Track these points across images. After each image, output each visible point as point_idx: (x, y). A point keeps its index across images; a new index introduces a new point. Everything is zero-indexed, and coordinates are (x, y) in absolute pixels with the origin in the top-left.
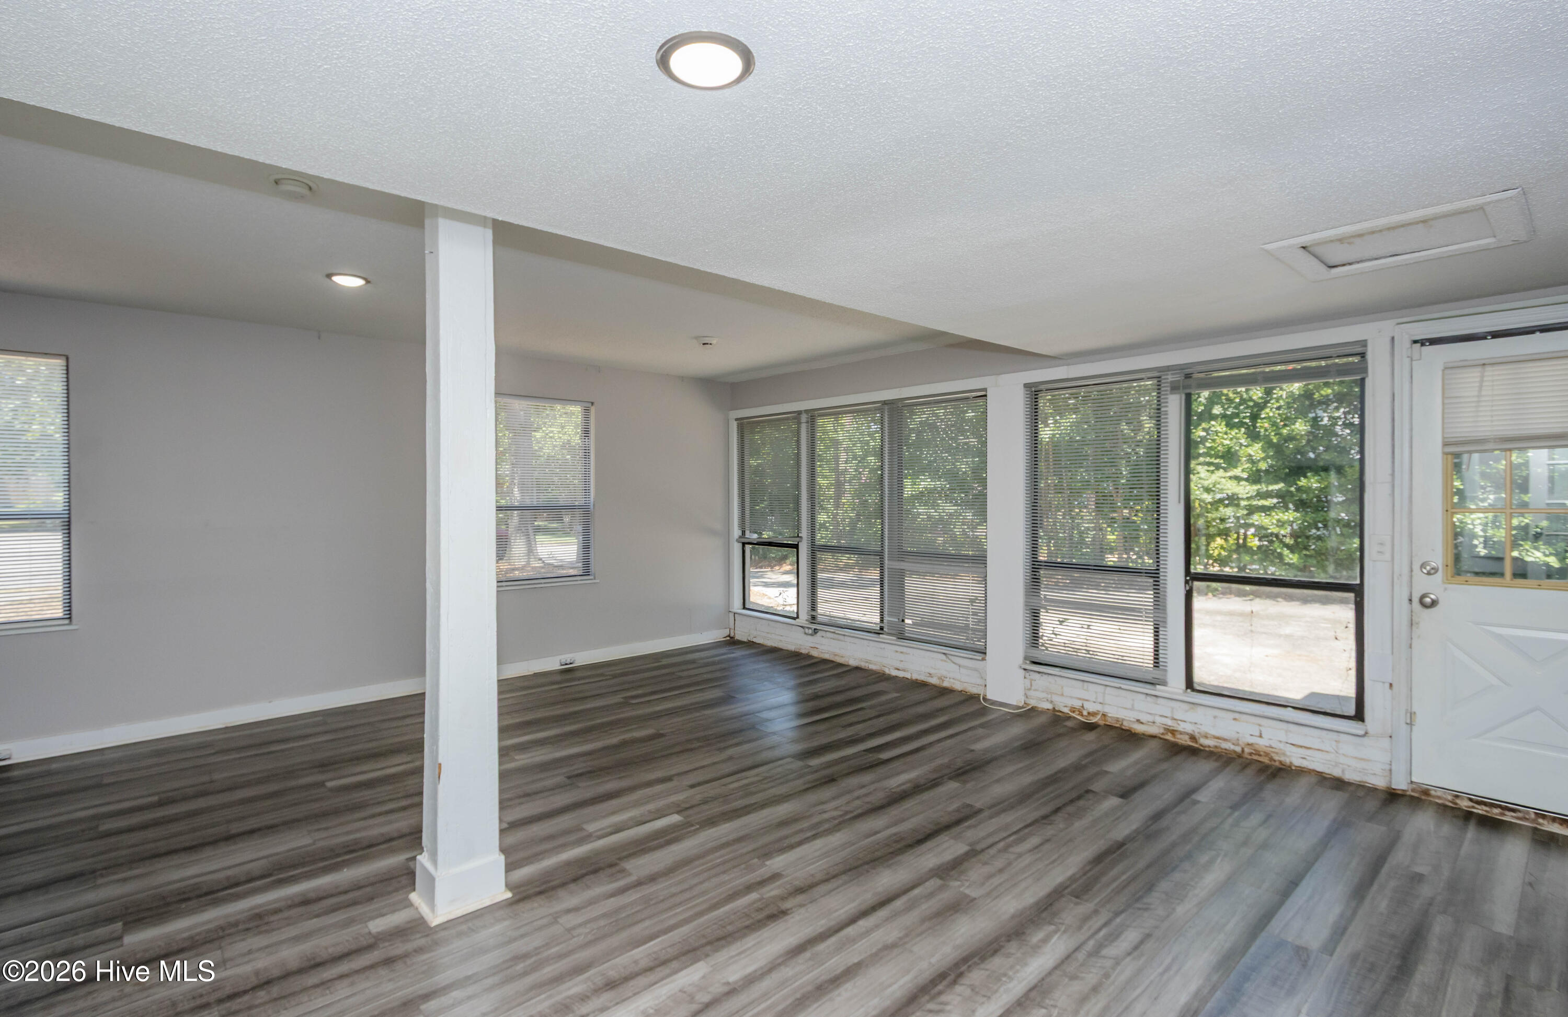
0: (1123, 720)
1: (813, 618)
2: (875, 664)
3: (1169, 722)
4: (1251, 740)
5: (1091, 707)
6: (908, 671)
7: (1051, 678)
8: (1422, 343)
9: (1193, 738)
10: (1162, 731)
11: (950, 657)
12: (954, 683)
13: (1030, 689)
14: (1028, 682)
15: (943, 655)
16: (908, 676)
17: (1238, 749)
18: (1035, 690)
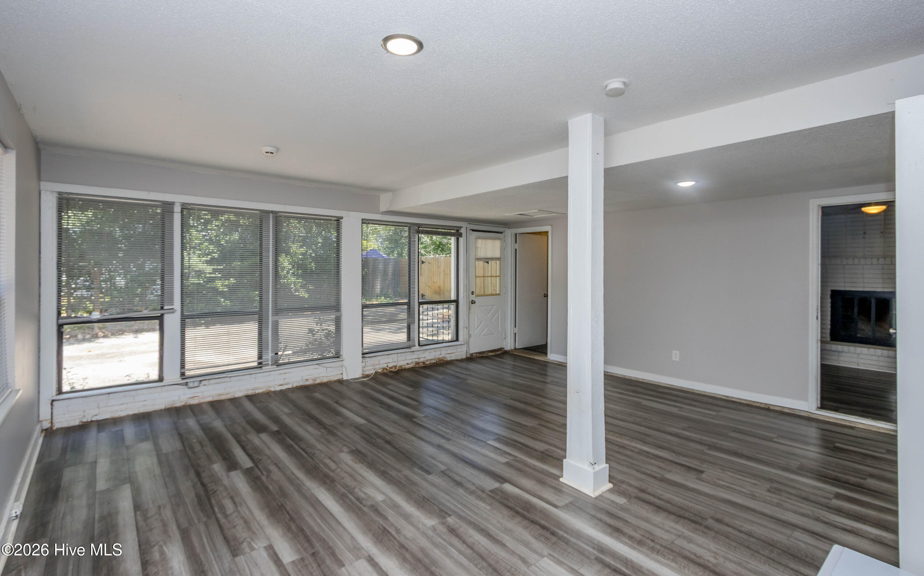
0: (402, 366)
1: (183, 374)
2: (261, 388)
3: (417, 360)
4: (439, 357)
5: (390, 365)
6: (289, 384)
7: (374, 358)
8: (473, 230)
9: (424, 363)
10: (415, 364)
11: (322, 365)
12: (323, 379)
13: (364, 367)
14: (364, 364)
15: (316, 365)
16: (290, 386)
17: (435, 361)
18: (368, 366)
